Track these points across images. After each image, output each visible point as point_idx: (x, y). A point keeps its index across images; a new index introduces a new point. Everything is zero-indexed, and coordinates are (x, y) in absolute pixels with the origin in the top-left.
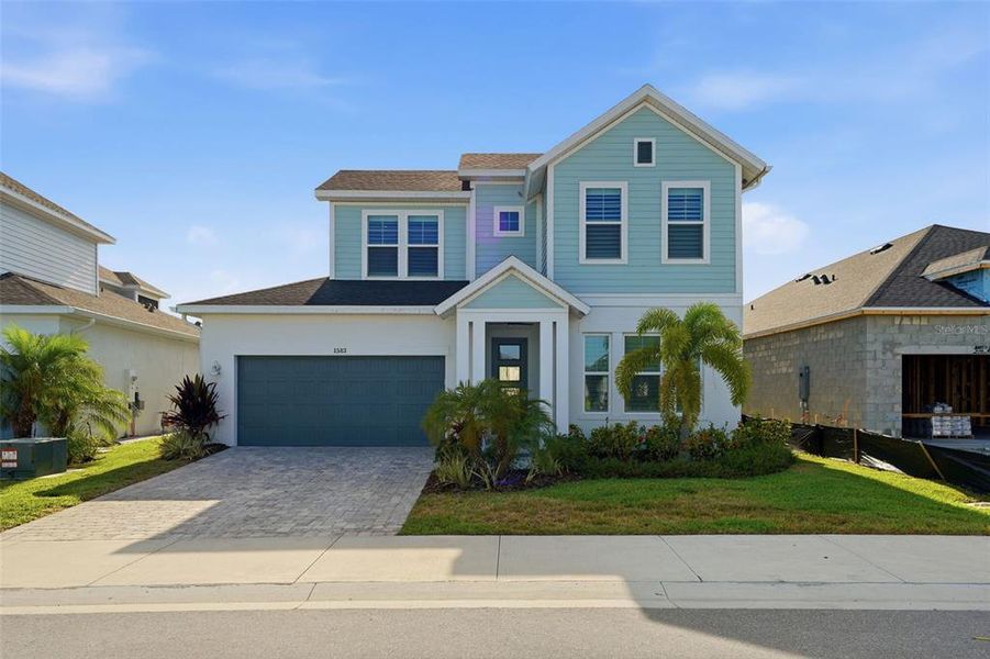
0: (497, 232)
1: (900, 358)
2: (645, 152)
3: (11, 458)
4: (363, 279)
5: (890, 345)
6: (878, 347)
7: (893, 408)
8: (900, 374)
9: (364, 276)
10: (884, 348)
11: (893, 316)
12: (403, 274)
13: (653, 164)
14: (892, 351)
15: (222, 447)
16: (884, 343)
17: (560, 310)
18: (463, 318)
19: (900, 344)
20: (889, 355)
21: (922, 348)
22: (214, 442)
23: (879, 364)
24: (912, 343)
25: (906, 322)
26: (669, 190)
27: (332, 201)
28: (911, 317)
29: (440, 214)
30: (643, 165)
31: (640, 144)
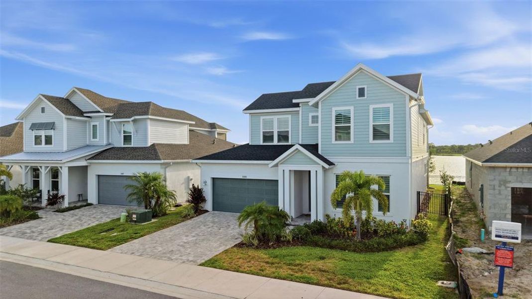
0: (311, 124)
1: (510, 189)
2: (362, 92)
5: (504, 182)
6: (496, 183)
7: (505, 216)
8: (510, 198)
9: (261, 143)
10: (500, 184)
11: (506, 168)
12: (276, 142)
13: (366, 97)
14: (505, 185)
15: (207, 211)
16: (500, 181)
18: (281, 168)
19: (510, 181)
20: (503, 187)
21: (524, 184)
22: (205, 209)
23: (497, 192)
24: (517, 181)
25: (514, 170)
26: (373, 108)
27: (250, 114)
28: (517, 168)
29: (289, 116)
30: (360, 98)
31: (359, 89)
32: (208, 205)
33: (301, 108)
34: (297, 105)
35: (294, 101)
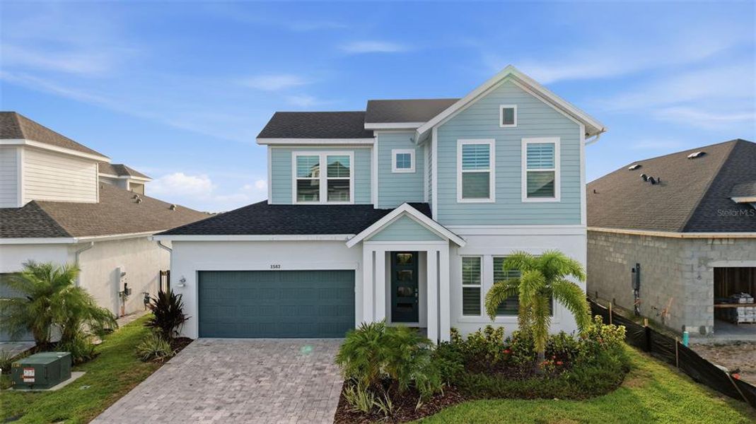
0: (395, 169)
1: (712, 270)
2: (509, 117)
3: (30, 375)
4: (293, 204)
5: (704, 261)
6: (695, 262)
7: (707, 309)
8: (712, 283)
9: (293, 201)
10: (700, 263)
11: (706, 239)
12: (323, 199)
13: (515, 125)
14: (705, 265)
15: (188, 341)
16: (700, 259)
17: (442, 242)
18: (368, 249)
19: (712, 259)
20: (703, 268)
21: (730, 262)
22: (181, 336)
23: (696, 275)
24: (721, 258)
25: (717, 242)
26: (528, 144)
27: (269, 145)
28: (721, 239)
29: (351, 154)
30: (507, 126)
31: (505, 110)
32: (190, 328)
33: (376, 139)
34: (370, 134)
35: (367, 126)
